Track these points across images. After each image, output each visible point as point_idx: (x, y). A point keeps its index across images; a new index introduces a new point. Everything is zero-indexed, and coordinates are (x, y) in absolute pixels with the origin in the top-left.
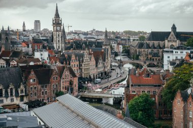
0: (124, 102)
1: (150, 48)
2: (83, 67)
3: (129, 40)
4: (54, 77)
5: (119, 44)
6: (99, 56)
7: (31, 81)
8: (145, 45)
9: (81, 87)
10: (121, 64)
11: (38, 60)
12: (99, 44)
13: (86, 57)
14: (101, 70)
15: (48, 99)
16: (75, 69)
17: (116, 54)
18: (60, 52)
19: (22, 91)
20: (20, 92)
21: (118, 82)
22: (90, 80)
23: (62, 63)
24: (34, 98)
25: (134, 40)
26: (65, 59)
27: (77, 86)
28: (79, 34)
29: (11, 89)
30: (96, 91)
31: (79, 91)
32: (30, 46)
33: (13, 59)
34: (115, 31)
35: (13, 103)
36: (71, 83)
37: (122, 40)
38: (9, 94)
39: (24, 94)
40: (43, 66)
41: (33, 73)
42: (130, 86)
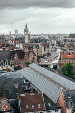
0: (58, 67)
1: (69, 41)
2: (39, 51)
3: (59, 38)
4: (26, 56)
5: (54, 40)
6: (46, 46)
7: (15, 58)
8: (67, 40)
9: (38, 61)
10: (56, 49)
11: (18, 48)
12: (46, 40)
13: (40, 46)
14: (47, 52)
15: (23, 66)
16: (35, 52)
17: (53, 45)
18: (28, 44)
19: (11, 63)
20: (10, 63)
21: (55, 58)
22: (42, 57)
23: (29, 49)
24: (17, 66)
25: (62, 38)
26: (30, 48)
27: (36, 60)
28: (36, 36)
29: (7, 62)
30: (45, 62)
31: (37, 62)
32: (14, 42)
33: (6, 48)
34: (52, 34)
35: (7, 68)
36: (33, 58)
37: (56, 38)
38: (6, 64)
39: (12, 64)
40: (21, 51)
41: (16, 54)
42: (61, 59)
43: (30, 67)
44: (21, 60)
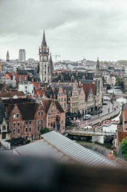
0: (116, 141)
2: (72, 101)
3: (123, 70)
4: (39, 112)
5: (112, 76)
6: (89, 89)
7: (15, 116)
9: (68, 124)
10: (114, 98)
11: (22, 93)
12: (89, 76)
13: (75, 90)
14: (92, 104)
15: (32, 136)
16: (63, 104)
17: (109, 87)
18: (47, 84)
19: (4, 128)
20: (1, 128)
22: (79, 116)
23: (49, 97)
24: (17, 135)
26: (51, 92)
27: (64, 122)
28: (67, 64)
30: (84, 127)
31: (66, 128)
32: (14, 77)
36: (58, 119)
37: (116, 70)
39: (6, 131)
40: (27, 100)
41: (16, 107)
42: (123, 123)
43: (45, 141)
44: (27, 123)
